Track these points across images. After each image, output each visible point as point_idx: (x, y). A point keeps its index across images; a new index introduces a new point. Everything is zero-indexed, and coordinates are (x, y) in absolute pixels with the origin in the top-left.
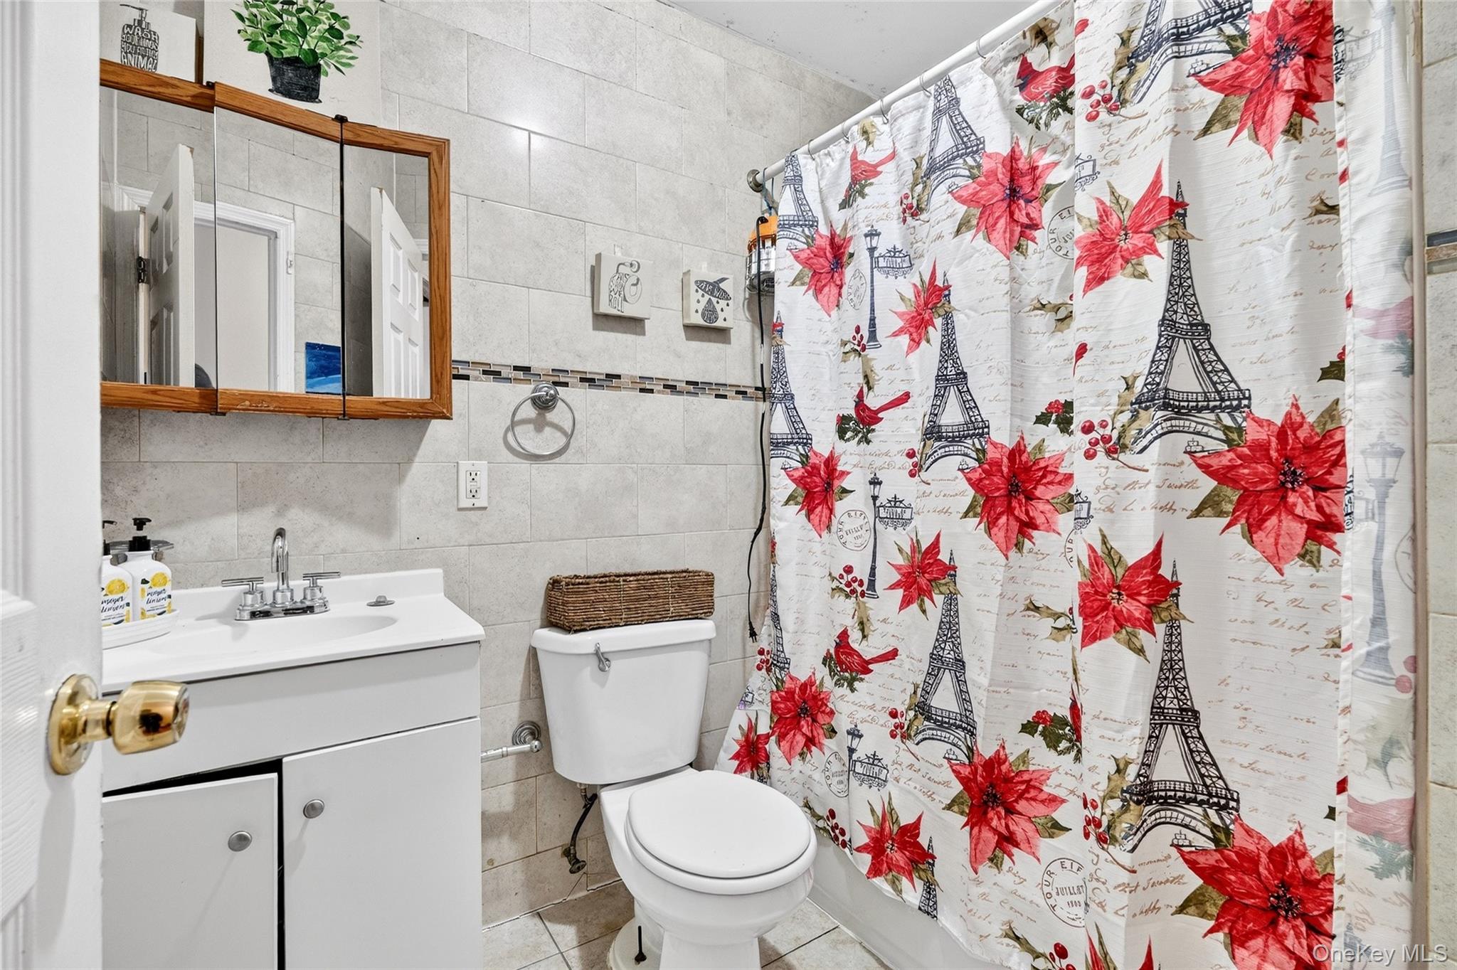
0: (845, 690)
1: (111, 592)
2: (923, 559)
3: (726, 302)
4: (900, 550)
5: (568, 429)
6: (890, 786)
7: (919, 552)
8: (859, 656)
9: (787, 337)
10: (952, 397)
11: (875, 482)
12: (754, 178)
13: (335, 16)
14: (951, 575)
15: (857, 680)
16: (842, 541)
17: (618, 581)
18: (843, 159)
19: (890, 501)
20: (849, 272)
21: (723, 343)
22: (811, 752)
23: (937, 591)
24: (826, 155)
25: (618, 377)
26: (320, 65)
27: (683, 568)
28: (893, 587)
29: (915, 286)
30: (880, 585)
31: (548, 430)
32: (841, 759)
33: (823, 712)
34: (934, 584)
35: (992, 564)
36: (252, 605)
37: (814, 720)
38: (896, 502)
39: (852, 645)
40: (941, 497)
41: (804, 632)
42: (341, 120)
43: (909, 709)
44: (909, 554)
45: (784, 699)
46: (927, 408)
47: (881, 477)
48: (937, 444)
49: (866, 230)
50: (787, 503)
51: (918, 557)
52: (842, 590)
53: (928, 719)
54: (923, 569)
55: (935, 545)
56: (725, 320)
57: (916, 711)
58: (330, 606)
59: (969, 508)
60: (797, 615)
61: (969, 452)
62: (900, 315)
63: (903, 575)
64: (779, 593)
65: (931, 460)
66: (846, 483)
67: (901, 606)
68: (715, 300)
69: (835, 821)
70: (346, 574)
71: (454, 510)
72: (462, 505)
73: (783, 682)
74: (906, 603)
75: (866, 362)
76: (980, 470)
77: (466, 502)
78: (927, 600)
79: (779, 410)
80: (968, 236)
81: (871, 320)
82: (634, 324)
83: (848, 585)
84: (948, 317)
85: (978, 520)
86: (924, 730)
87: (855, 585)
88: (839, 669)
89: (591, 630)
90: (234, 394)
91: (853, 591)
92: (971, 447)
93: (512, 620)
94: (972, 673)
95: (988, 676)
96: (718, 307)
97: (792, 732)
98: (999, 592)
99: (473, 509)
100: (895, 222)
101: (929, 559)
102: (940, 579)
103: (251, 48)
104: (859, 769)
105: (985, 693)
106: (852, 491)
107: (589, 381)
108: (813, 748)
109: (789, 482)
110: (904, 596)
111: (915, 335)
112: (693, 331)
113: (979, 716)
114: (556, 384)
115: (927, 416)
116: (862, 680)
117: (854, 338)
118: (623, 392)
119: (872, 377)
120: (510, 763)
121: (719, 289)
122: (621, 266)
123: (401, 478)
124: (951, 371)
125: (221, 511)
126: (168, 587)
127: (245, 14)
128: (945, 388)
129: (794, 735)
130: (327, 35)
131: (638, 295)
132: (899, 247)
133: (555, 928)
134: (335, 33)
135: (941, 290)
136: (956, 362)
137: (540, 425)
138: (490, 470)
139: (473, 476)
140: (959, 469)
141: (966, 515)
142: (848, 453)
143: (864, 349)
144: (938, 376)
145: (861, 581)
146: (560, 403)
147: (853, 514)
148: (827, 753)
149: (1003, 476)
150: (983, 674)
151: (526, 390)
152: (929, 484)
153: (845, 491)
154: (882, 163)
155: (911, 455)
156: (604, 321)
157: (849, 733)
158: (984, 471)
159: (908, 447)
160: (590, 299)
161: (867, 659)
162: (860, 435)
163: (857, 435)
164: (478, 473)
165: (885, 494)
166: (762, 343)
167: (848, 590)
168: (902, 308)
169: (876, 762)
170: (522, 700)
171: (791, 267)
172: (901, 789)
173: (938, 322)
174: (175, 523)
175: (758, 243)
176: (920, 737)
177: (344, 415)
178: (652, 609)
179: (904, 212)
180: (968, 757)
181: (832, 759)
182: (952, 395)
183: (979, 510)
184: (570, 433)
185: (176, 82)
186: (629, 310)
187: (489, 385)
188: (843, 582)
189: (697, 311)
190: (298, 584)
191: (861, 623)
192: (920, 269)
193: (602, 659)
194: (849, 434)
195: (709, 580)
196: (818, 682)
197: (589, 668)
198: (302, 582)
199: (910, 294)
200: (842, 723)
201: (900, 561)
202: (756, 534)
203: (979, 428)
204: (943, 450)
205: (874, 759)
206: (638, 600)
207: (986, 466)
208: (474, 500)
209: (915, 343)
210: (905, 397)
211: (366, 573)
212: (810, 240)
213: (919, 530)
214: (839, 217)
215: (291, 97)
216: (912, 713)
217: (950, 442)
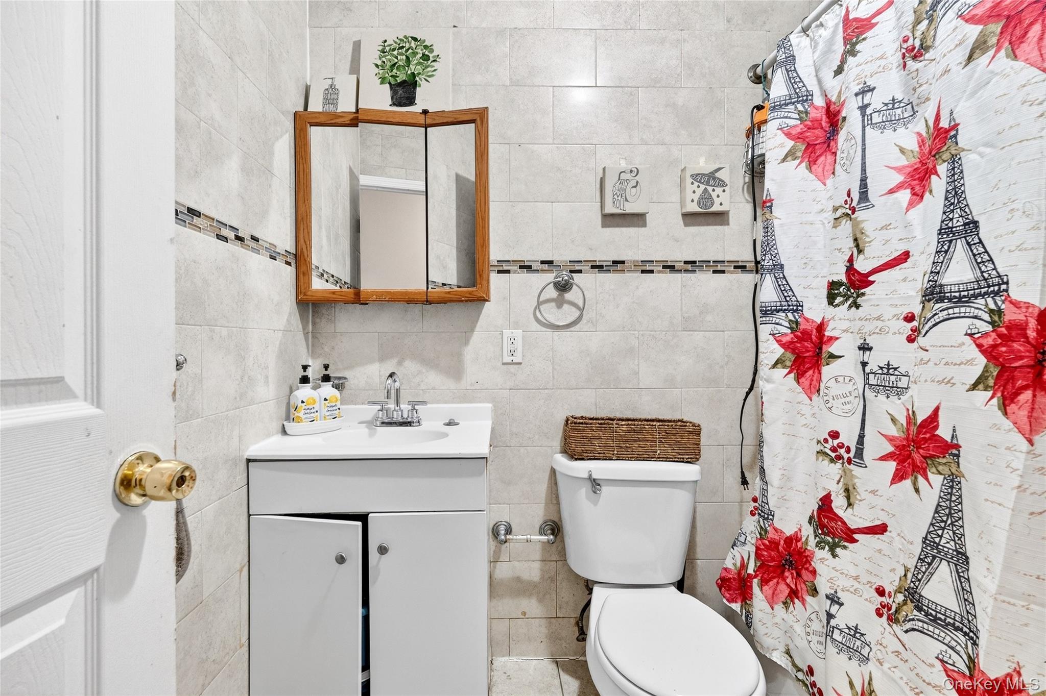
0: (825, 553)
1: (309, 404)
2: (919, 432)
3: (723, 188)
4: (893, 420)
5: (581, 304)
6: (871, 666)
7: (915, 424)
8: (844, 523)
9: (776, 211)
10: (960, 250)
11: (865, 348)
12: (755, 73)
13: (426, 47)
14: (954, 455)
15: (839, 546)
16: (828, 405)
17: (612, 424)
18: (837, 25)
19: (881, 368)
20: (842, 136)
21: (721, 225)
22: (794, 603)
23: (934, 470)
24: (817, 26)
25: (623, 262)
26: (416, 81)
27: (680, 418)
28: (884, 458)
29: (919, 134)
30: (869, 454)
31: (566, 306)
32: (821, 621)
33: (807, 569)
34: (929, 462)
35: (1008, 448)
36: (381, 418)
37: (799, 575)
38: (888, 369)
39: (836, 510)
40: (941, 365)
41: (791, 488)
42: (425, 112)
43: (898, 591)
44: (905, 425)
45: (767, 548)
46: (927, 266)
47: (871, 341)
48: (937, 306)
49: (856, 89)
50: (774, 366)
51: (914, 429)
52: (827, 454)
53: (919, 609)
54: (918, 444)
55: (934, 418)
56: (721, 204)
57: (905, 596)
58: (422, 422)
59: (979, 378)
60: (782, 472)
61: (981, 313)
62: (899, 170)
63: (897, 447)
64: (765, 449)
65: (930, 324)
66: (834, 349)
67: (893, 479)
68: (710, 189)
69: (813, 679)
70: (430, 403)
71: (499, 364)
72: (505, 361)
73: (766, 531)
74: (898, 477)
75: (856, 224)
76: (994, 335)
77: (508, 359)
78: (921, 479)
79: (769, 281)
80: (983, 60)
81: (862, 180)
82: (637, 219)
83: (834, 450)
84: (955, 160)
85: (990, 393)
86: (913, 620)
87: (842, 451)
88: (820, 532)
89: (588, 459)
90: (368, 292)
91: (839, 457)
92: (983, 307)
93: (539, 445)
94: (976, 570)
95: (997, 582)
96: (714, 195)
97: (775, 581)
98: (1017, 483)
99: (512, 363)
100: (894, 71)
101: (925, 433)
102: (939, 457)
103: (382, 83)
104: (837, 635)
105: (991, 601)
106: (840, 357)
107: (598, 267)
108: (796, 601)
109: (776, 346)
110: (897, 470)
111: (917, 188)
112: (690, 218)
113: (983, 624)
114: (571, 272)
115: (927, 276)
116: (845, 547)
117: (846, 202)
118: (627, 275)
119: (863, 239)
120: (538, 547)
121: (714, 178)
122: (622, 174)
123: (467, 342)
124: (958, 222)
125: (371, 361)
126: (338, 403)
127: (379, 63)
128: (950, 241)
129: (778, 583)
130: (421, 61)
131: (638, 194)
132: (899, 97)
133: (566, 677)
134: (425, 58)
135: (947, 131)
136: (965, 209)
137: (560, 303)
138: (523, 337)
139: (512, 340)
140: (967, 334)
141: (974, 387)
142: (836, 318)
143: (854, 210)
144: (941, 229)
145: (848, 448)
146: (574, 287)
147: (841, 379)
148: (809, 610)
149: (1028, 342)
150: (990, 577)
151: (550, 277)
152: (927, 351)
153: (832, 357)
154: (878, 13)
155: (910, 318)
156: (611, 220)
157: (827, 597)
158: (1000, 336)
159: (905, 311)
160: (599, 204)
161: (852, 527)
162: (851, 299)
163: (846, 300)
164: (516, 338)
165: (875, 361)
166: (755, 219)
167: (833, 455)
168: (903, 161)
169: (858, 635)
170: (546, 504)
171: (782, 145)
172: (884, 672)
173: (942, 169)
174: (350, 367)
175: (754, 130)
176: (909, 625)
177: (427, 301)
178: (640, 449)
179: (904, 56)
180: (969, 668)
181: (813, 617)
182: (960, 248)
183: (991, 382)
184: (582, 307)
185: (343, 115)
186: (630, 208)
187: (525, 276)
188: (828, 446)
189: (693, 201)
190: (405, 407)
191: (847, 490)
192: (926, 115)
193: (595, 484)
194: (838, 300)
195: (696, 431)
196: (804, 539)
197: (584, 489)
198: (407, 406)
199: (912, 144)
200: (824, 586)
201: (893, 431)
202: (748, 394)
203: (993, 286)
204: (946, 312)
205: (855, 632)
206: (627, 441)
207: (1003, 330)
208: (512, 358)
209: (918, 196)
210: (906, 256)
211: (446, 403)
212: (802, 116)
213: (916, 400)
214: (833, 85)
215: (401, 106)
216: (900, 598)
217: (954, 303)
